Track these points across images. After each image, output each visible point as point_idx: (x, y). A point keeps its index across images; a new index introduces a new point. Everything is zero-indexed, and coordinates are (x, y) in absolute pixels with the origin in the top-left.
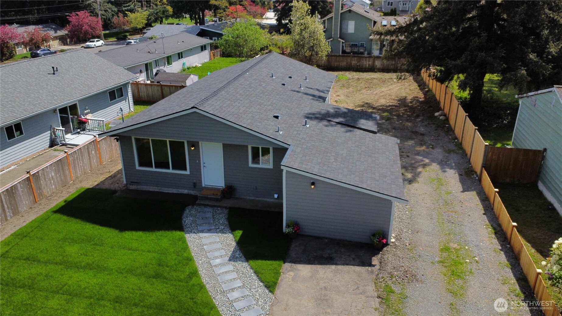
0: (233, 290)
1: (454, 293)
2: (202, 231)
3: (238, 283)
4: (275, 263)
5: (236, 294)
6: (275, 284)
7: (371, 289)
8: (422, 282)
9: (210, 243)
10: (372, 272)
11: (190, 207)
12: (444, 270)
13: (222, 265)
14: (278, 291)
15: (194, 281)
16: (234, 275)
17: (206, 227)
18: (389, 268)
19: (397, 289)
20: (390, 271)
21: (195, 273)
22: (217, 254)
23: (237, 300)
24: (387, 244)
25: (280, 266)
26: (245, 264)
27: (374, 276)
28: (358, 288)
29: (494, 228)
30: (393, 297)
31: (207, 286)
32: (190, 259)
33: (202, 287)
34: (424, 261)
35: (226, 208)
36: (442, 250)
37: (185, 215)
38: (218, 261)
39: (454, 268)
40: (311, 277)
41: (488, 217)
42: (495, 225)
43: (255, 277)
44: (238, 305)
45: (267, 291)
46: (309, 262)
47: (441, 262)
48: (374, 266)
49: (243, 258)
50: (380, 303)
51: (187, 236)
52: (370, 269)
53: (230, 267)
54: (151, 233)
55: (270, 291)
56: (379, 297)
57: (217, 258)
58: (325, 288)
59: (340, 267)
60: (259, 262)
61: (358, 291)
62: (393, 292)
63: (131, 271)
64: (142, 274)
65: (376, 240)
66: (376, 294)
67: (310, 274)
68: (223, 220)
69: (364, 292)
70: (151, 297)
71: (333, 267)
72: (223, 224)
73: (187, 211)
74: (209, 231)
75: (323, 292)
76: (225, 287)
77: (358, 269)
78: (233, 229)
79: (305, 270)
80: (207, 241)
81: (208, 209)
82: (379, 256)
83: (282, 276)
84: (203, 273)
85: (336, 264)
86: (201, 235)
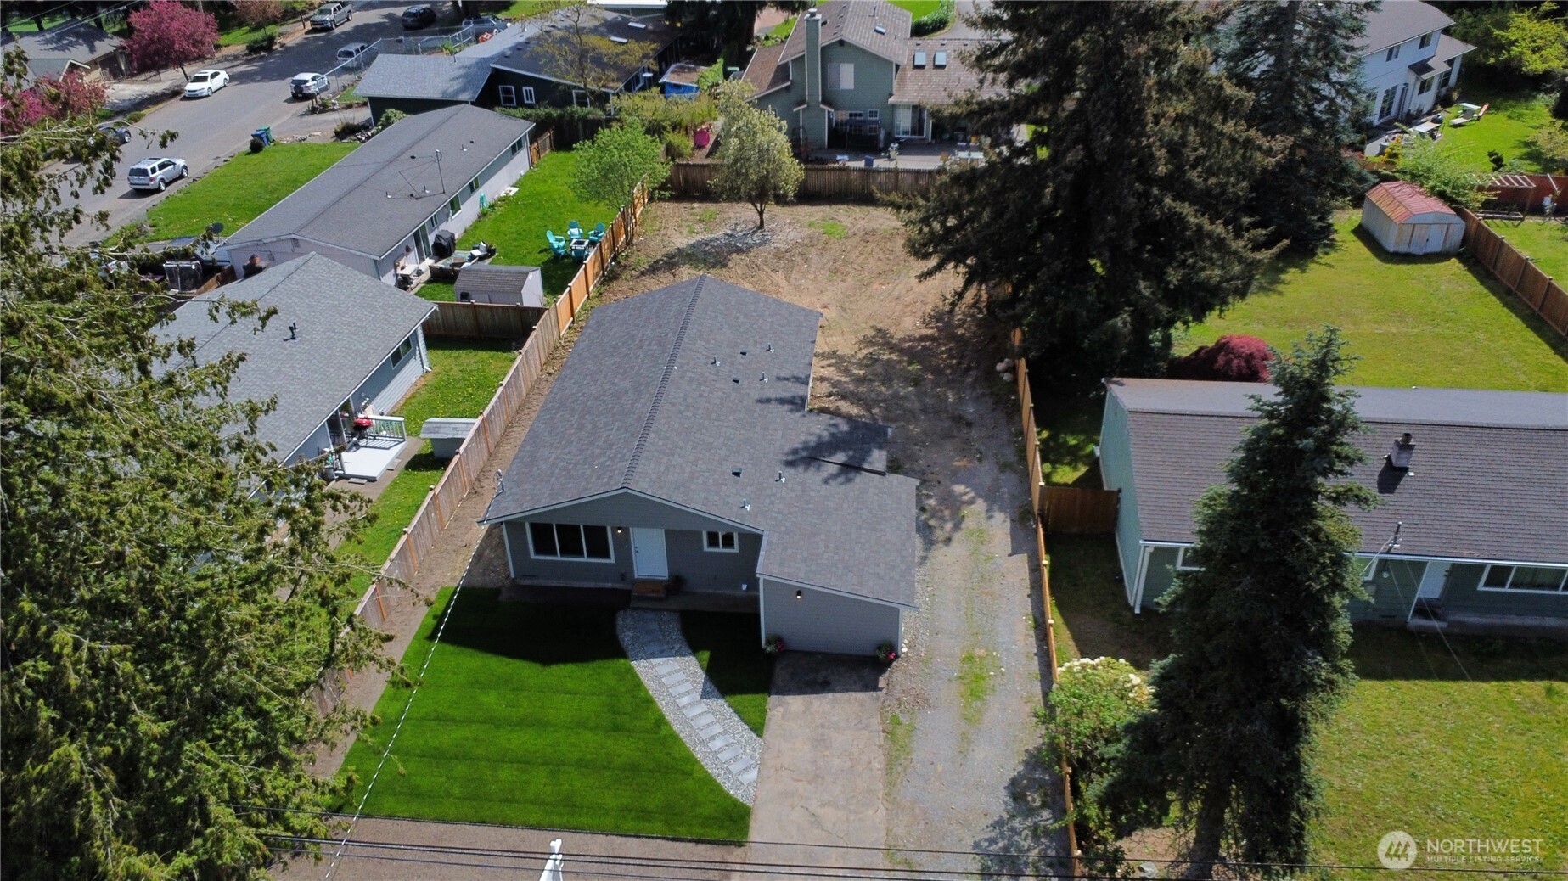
0: (713, 738)
1: (968, 720)
2: (653, 656)
3: (718, 729)
4: (759, 697)
5: (717, 744)
6: (763, 725)
7: (876, 722)
8: (935, 708)
9: (669, 674)
10: (877, 699)
11: (622, 612)
12: (962, 688)
13: (692, 704)
14: (766, 735)
15: (664, 732)
16: (709, 718)
17: (655, 648)
18: (897, 692)
19: (904, 719)
20: (898, 695)
21: (661, 721)
22: (682, 689)
23: (721, 750)
24: (897, 657)
25: (766, 701)
26: (721, 701)
27: (880, 704)
28: (860, 722)
29: (1036, 621)
30: (900, 731)
31: (682, 735)
32: (649, 701)
33: (675, 737)
34: (939, 678)
35: (674, 611)
36: (963, 661)
37: (619, 628)
38: (685, 700)
39: (974, 686)
40: (804, 712)
41: (1032, 601)
42: (1038, 615)
43: (737, 719)
44: (723, 756)
45: (754, 735)
46: (800, 691)
47: (960, 678)
48: (881, 689)
49: (717, 693)
50: (886, 738)
51: (634, 663)
52: (874, 694)
53: (703, 707)
54: (585, 665)
55: (758, 735)
56: (884, 731)
57: (682, 695)
58: (822, 726)
59: (838, 695)
60: (738, 698)
61: (860, 726)
62: (900, 724)
63: (581, 724)
64: (597, 727)
65: (882, 656)
66: (881, 728)
67: (803, 708)
68: (676, 634)
69: (866, 727)
70: (619, 756)
71: (830, 695)
72: (677, 640)
73: (620, 621)
74: (662, 654)
75: (820, 731)
76: (703, 735)
77: (860, 695)
78: (695, 649)
79: (796, 702)
80: (662, 670)
81: (650, 615)
82: (887, 674)
83: (770, 714)
84: (670, 717)
85: (834, 691)
86: (655, 661)
